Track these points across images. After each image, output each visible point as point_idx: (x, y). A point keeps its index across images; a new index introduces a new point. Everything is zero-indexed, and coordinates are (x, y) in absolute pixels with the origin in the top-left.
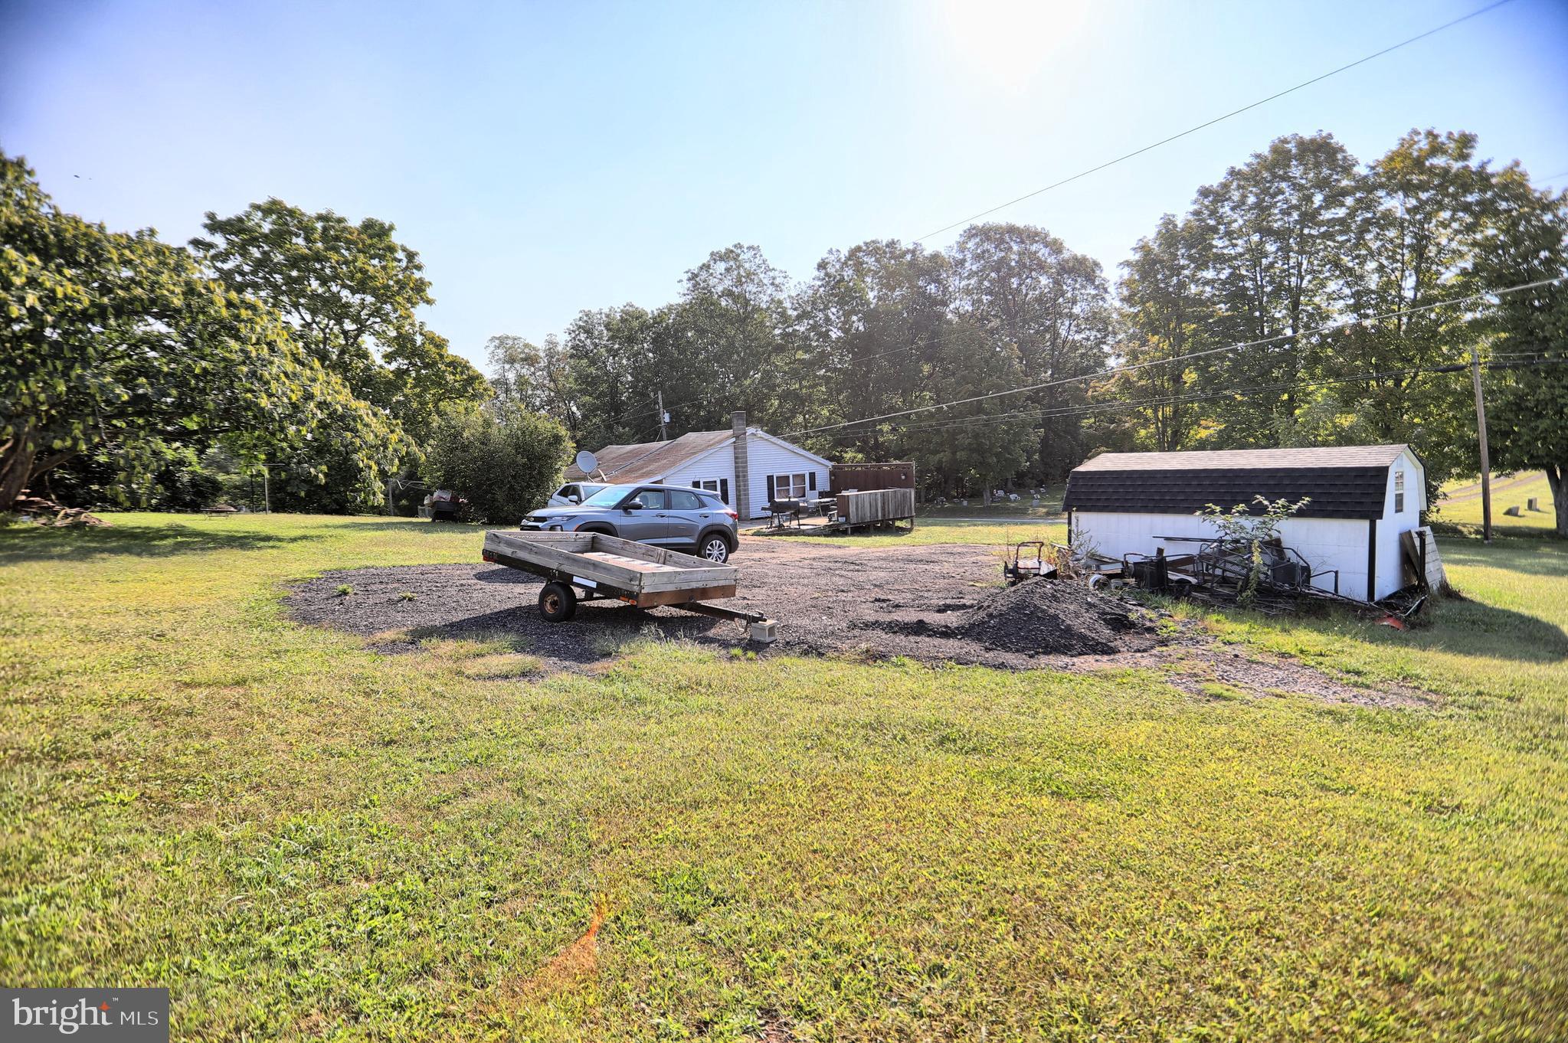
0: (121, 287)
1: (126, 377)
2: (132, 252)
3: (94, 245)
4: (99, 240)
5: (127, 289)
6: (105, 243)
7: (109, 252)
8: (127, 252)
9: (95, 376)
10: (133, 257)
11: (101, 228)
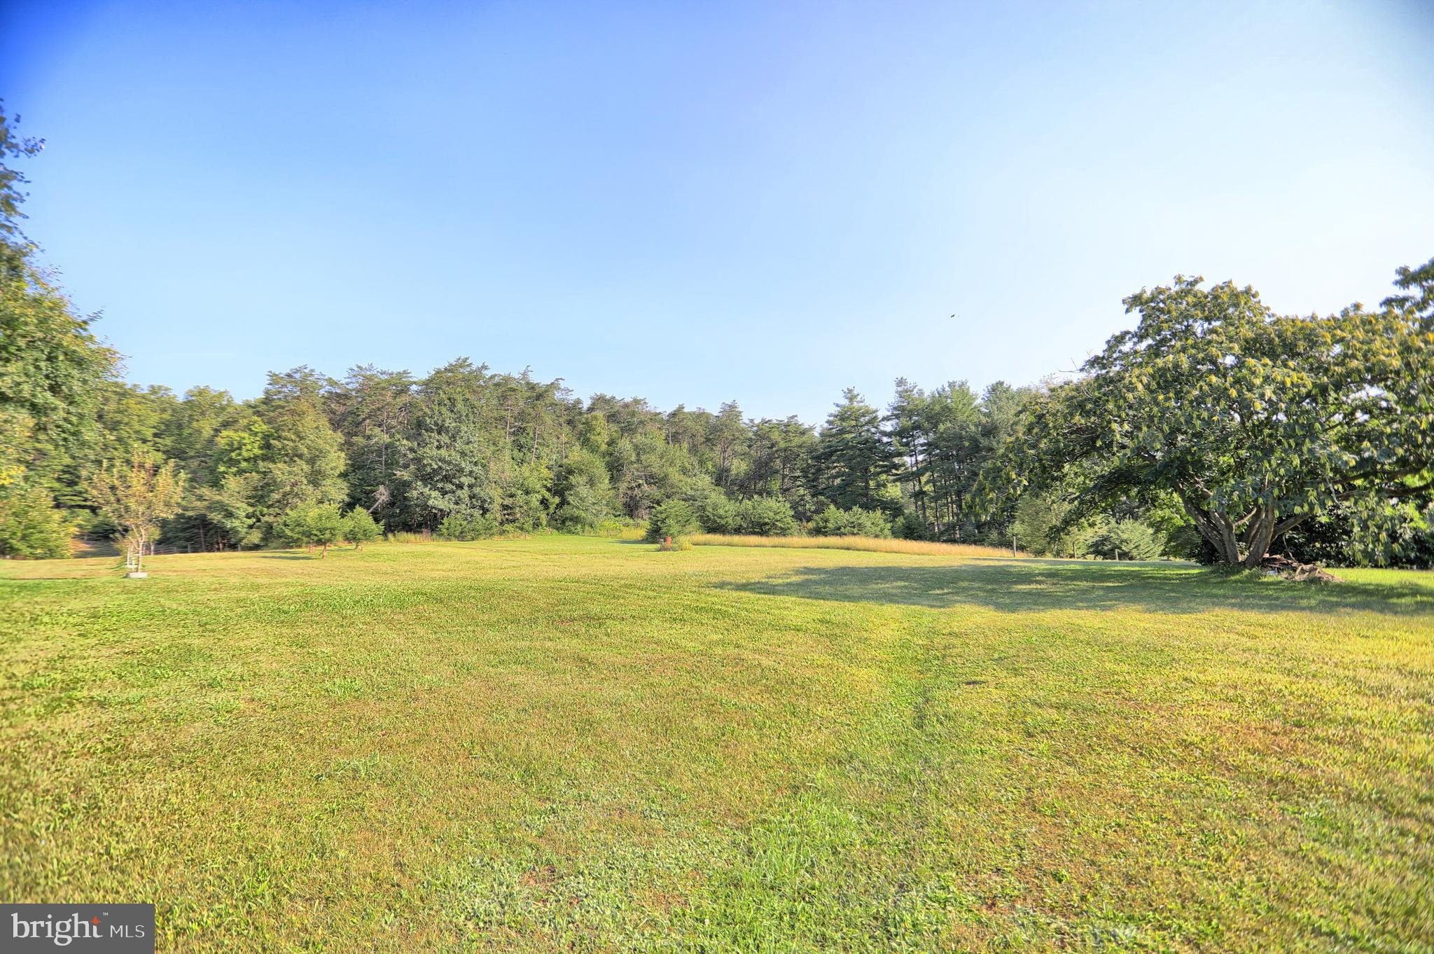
0: (1337, 365)
1: (1348, 443)
2: (1342, 330)
3: (1310, 335)
4: (1314, 329)
5: (1342, 364)
6: (1319, 330)
7: (1323, 336)
8: (1338, 332)
9: (1323, 447)
10: (1344, 335)
11: (1313, 318)
